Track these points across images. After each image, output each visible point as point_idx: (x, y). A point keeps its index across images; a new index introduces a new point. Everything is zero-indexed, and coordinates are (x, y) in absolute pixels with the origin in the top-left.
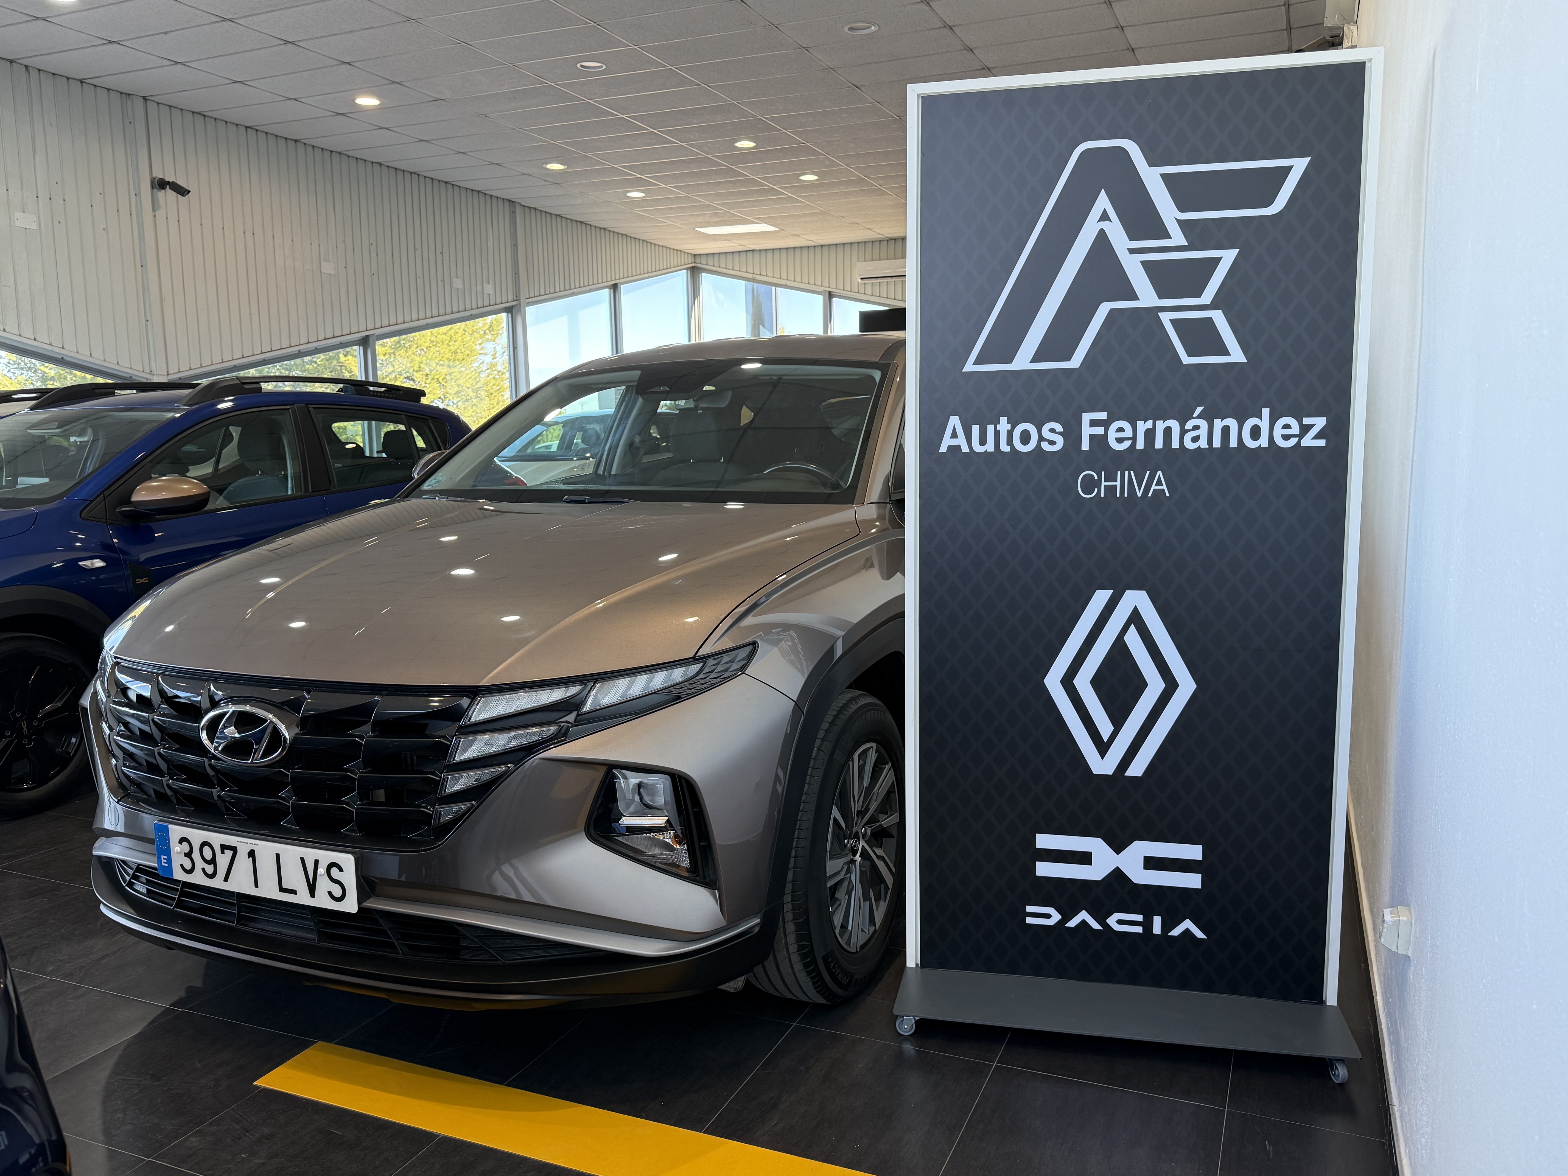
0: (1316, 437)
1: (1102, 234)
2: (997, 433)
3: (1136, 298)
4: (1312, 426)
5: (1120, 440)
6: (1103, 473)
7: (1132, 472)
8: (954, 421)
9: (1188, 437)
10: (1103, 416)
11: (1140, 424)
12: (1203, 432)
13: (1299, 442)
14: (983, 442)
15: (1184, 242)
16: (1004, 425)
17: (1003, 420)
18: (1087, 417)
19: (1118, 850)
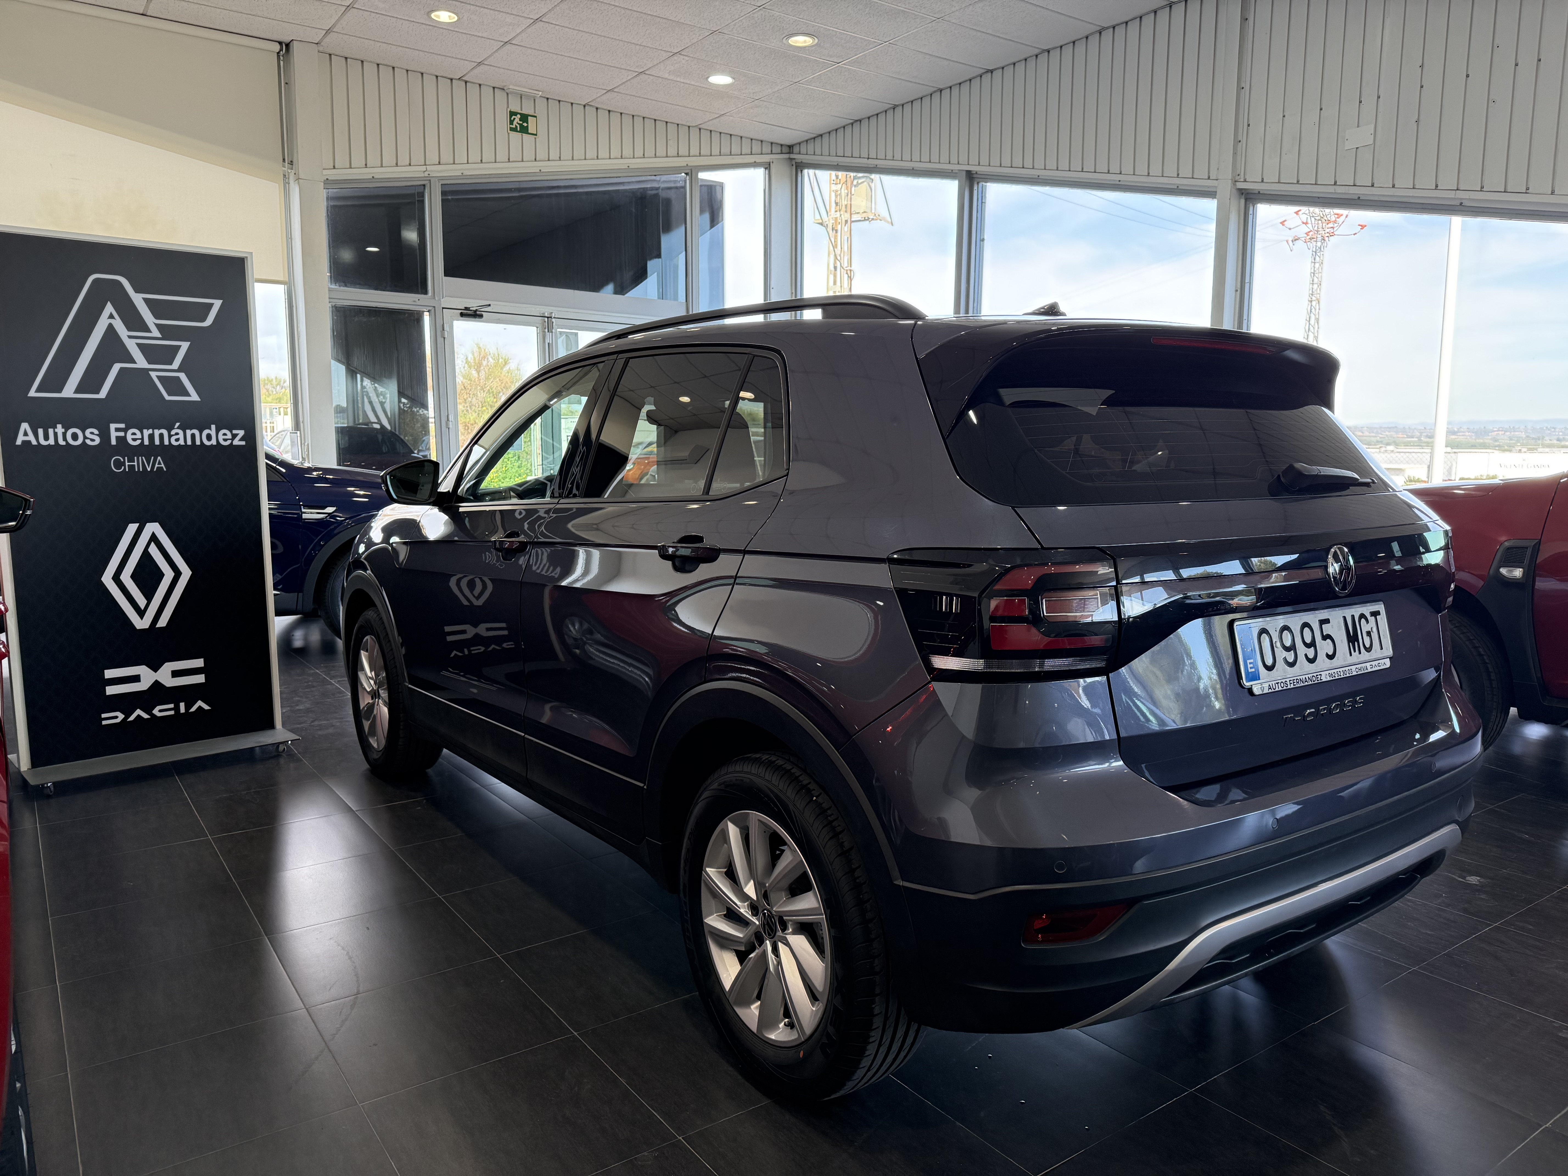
0: (241, 440)
1: (111, 327)
2: (56, 434)
3: (135, 362)
4: (237, 435)
5: (134, 440)
6: (126, 458)
7: (143, 458)
8: (25, 426)
9: (173, 439)
10: (122, 426)
11: (145, 431)
12: (181, 436)
13: (232, 443)
14: (46, 438)
15: (160, 336)
16: (60, 429)
17: (59, 426)
18: (113, 426)
19: (155, 670)
